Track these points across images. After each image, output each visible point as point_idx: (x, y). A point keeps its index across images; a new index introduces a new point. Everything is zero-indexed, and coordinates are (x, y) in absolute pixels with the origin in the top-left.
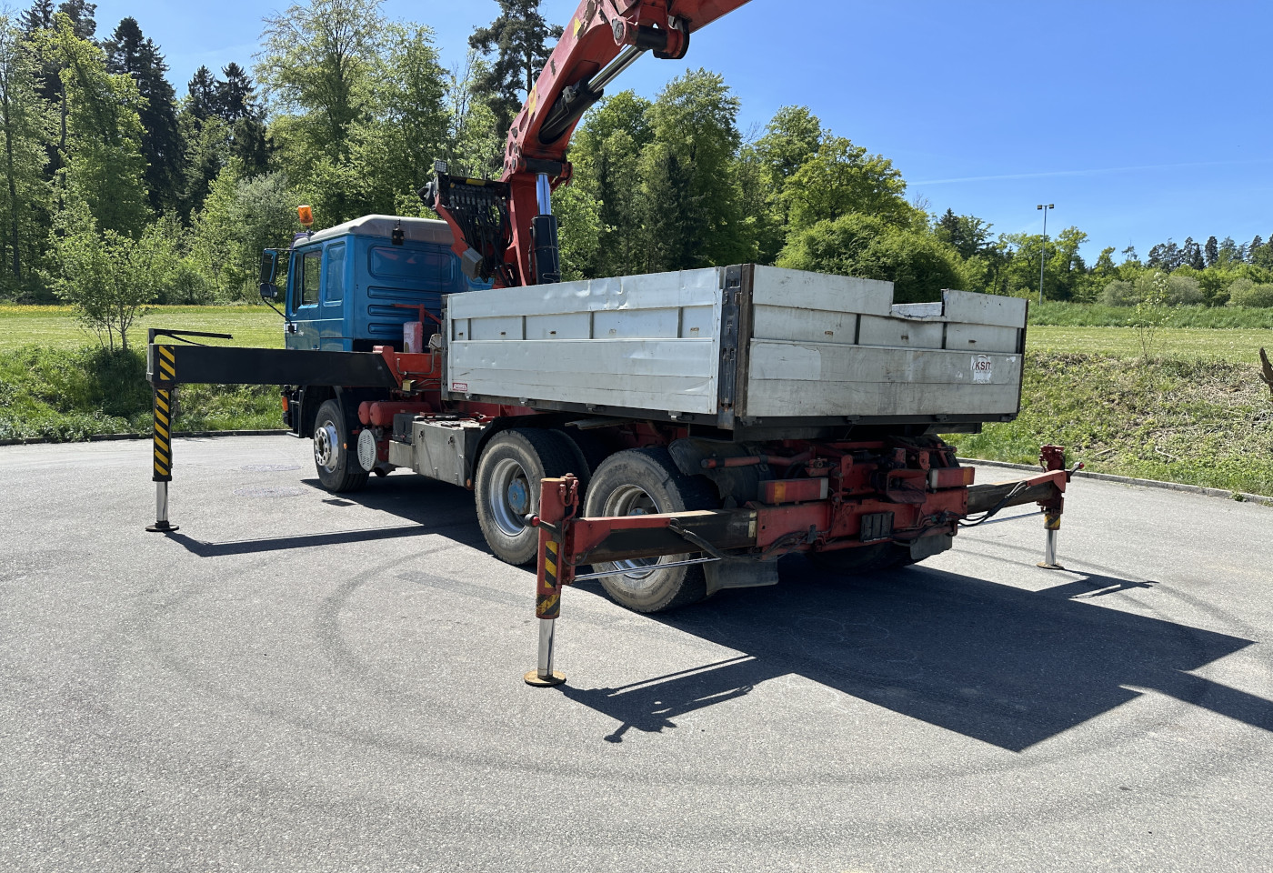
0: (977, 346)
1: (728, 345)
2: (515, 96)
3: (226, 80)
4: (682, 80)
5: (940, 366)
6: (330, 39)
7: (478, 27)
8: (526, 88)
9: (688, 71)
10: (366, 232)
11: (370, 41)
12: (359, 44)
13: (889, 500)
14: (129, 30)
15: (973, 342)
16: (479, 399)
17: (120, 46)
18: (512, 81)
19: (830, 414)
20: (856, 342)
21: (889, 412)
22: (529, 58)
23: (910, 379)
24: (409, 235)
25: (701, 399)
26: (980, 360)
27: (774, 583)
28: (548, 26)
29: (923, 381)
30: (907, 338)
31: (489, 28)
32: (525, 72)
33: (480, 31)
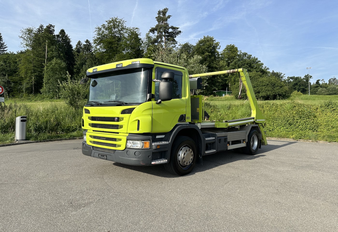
2: (161, 44)
3: (85, 44)
4: (203, 39)
12: (120, 33)
14: (62, 32)
17: (60, 36)
18: (161, 40)
22: (165, 35)
28: (170, 26)
32: (164, 38)
33: (152, 28)
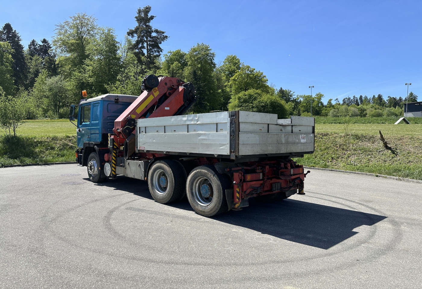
0: (301, 132)
1: (232, 134)
2: (142, 51)
3: (42, 44)
4: (196, 46)
5: (291, 138)
6: (79, 32)
7: (130, 29)
8: (146, 48)
9: (198, 44)
10: (107, 99)
11: (93, 33)
12: (89, 33)
13: (280, 179)
14: (8, 27)
15: (300, 131)
16: (149, 152)
17: (4, 32)
18: (141, 46)
19: (262, 153)
20: (268, 132)
21: (278, 152)
22: (147, 39)
23: (284, 142)
24: (120, 100)
25: (225, 150)
26: (302, 136)
27: (248, 206)
28: (153, 29)
29: (287, 143)
30: (282, 130)
31: (134, 29)
32: (146, 43)
33: (131, 30)
